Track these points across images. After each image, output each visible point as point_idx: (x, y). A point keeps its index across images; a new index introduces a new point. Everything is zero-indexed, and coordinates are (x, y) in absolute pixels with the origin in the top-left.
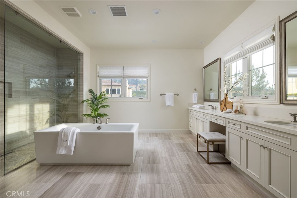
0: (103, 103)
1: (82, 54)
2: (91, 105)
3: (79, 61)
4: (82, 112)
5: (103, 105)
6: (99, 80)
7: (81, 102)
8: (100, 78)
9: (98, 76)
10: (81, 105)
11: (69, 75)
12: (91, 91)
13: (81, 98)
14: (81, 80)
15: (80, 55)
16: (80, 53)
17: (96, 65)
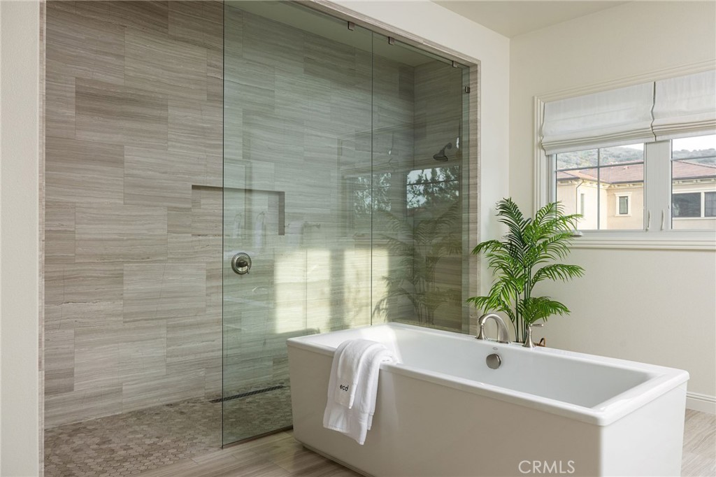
0: (554, 258)
1: (476, 65)
2: (505, 263)
3: (465, 96)
4: (476, 289)
5: (551, 262)
6: (544, 159)
7: (471, 249)
8: (548, 153)
9: (541, 146)
10: (471, 260)
11: (442, 152)
12: (508, 208)
13: (471, 236)
14: (471, 166)
15: (469, 73)
16: (469, 67)
17: (533, 98)
